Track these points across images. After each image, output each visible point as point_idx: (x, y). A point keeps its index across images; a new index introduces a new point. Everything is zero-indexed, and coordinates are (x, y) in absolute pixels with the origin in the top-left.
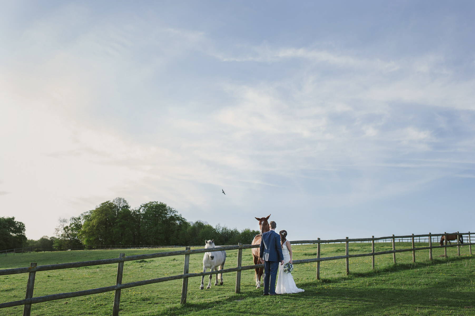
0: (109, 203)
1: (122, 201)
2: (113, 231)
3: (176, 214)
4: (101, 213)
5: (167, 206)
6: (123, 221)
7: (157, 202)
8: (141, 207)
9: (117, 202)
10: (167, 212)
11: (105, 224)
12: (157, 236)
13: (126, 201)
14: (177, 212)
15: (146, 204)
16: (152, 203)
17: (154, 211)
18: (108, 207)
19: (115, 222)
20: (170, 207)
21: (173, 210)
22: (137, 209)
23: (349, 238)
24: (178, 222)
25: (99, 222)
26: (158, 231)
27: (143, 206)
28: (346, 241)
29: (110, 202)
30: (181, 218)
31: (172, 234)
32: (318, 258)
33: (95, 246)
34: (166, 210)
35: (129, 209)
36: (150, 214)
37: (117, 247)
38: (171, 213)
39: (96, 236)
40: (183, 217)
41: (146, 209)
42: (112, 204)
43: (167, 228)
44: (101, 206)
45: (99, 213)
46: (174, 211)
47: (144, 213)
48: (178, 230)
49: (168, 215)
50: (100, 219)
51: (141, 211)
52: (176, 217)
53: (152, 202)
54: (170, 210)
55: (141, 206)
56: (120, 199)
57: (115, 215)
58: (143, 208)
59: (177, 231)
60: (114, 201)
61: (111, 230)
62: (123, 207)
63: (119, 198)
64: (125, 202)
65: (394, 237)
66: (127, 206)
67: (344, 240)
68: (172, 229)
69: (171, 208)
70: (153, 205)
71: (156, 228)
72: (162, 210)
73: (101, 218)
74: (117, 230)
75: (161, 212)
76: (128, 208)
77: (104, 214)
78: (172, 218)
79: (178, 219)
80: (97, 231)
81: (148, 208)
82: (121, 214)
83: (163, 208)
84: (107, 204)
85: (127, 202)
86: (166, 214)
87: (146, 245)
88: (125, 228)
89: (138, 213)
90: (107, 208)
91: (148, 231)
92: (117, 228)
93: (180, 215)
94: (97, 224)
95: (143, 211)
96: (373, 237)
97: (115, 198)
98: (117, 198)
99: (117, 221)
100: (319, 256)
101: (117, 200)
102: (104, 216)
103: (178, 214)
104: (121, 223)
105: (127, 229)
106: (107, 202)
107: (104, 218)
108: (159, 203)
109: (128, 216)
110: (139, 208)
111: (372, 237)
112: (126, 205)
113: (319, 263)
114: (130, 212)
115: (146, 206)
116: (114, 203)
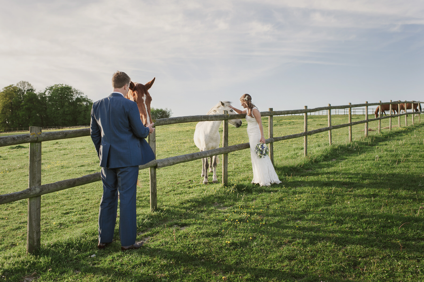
0: (12, 87)
1: (26, 85)
2: (19, 115)
3: (82, 96)
4: (5, 97)
5: (73, 88)
6: (29, 104)
7: (63, 84)
8: (46, 90)
9: (21, 86)
10: (73, 94)
11: (11, 108)
12: (64, 117)
13: (30, 84)
14: (83, 93)
15: (51, 87)
16: (57, 86)
17: (60, 94)
18: (12, 90)
19: (21, 105)
20: (75, 88)
21: (78, 92)
22: (43, 92)
23: (274, 110)
24: (85, 103)
25: (4, 106)
26: (65, 113)
27: (48, 89)
28: (269, 114)
29: (14, 86)
30: (87, 99)
31: (79, 114)
32: (224, 146)
33: (3, 130)
34: (72, 92)
35: (35, 92)
36: (56, 96)
37: (24, 130)
38: (77, 95)
39: (2, 120)
40: (89, 98)
41: (52, 92)
42: (16, 87)
43: (74, 109)
44: (5, 90)
45: (3, 97)
46: (80, 93)
47: (50, 95)
48: (85, 111)
49: (74, 96)
50: (4, 103)
51: (47, 93)
52: (82, 99)
53: (57, 84)
54: (76, 92)
55: (46, 88)
56: (24, 83)
57: (21, 98)
58: (49, 91)
59: (83, 112)
60: (18, 85)
61: (18, 113)
62: (28, 90)
63: (23, 81)
64: (30, 86)
65: (330, 108)
66: (32, 90)
67: (267, 113)
68: (79, 110)
69: (76, 90)
70: (58, 87)
71: (63, 109)
72: (67, 92)
73: (5, 101)
74: (23, 113)
75: (67, 95)
76: (33, 91)
77: (8, 98)
78: (78, 100)
79: (84, 100)
80: (3, 115)
81: (53, 91)
82: (26, 97)
83: (68, 90)
84: (10, 88)
85: (32, 86)
86: (72, 96)
87: (54, 127)
88: (32, 111)
89: (44, 96)
90: (11, 92)
91: (55, 113)
92: (23, 111)
93: (86, 96)
94: (2, 108)
95: (48, 94)
96: (306, 108)
97: (18, 82)
98: (20, 82)
99: (22, 104)
100: (226, 144)
101: (21, 84)
102: (9, 100)
103: (84, 96)
104: (26, 106)
105: (33, 112)
106: (10, 86)
107: (9, 102)
108: (64, 86)
109: (34, 99)
110: (45, 91)
111: (304, 108)
112: (31, 88)
113: (227, 155)
114: (35, 94)
115: (51, 88)
116: (18, 87)
